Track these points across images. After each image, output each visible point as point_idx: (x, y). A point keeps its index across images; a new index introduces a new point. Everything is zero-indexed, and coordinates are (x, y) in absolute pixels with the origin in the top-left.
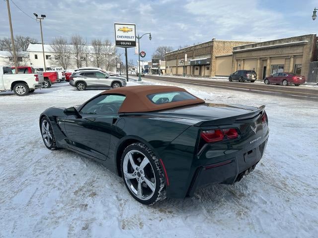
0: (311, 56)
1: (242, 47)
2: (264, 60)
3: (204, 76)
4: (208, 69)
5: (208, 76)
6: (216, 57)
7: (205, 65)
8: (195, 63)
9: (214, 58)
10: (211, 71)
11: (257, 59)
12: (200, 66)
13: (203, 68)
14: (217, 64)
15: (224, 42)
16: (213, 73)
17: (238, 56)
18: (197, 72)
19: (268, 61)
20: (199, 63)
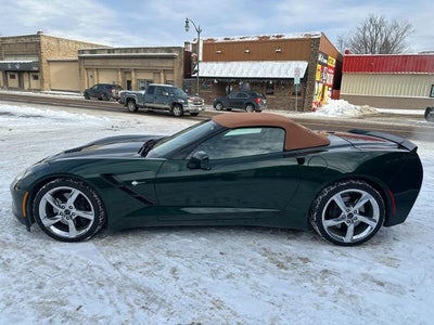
0: (182, 72)
1: (92, 51)
2: (126, 72)
3: (29, 90)
4: (36, 78)
5: (39, 90)
6: (48, 61)
7: (29, 72)
8: (10, 67)
9: (44, 61)
10: (42, 82)
11: (117, 70)
12: (21, 72)
13: (25, 76)
14: (50, 72)
15: (58, 40)
16: (46, 85)
17: (88, 62)
18: (14, 83)
19: (133, 74)
20: (18, 67)
